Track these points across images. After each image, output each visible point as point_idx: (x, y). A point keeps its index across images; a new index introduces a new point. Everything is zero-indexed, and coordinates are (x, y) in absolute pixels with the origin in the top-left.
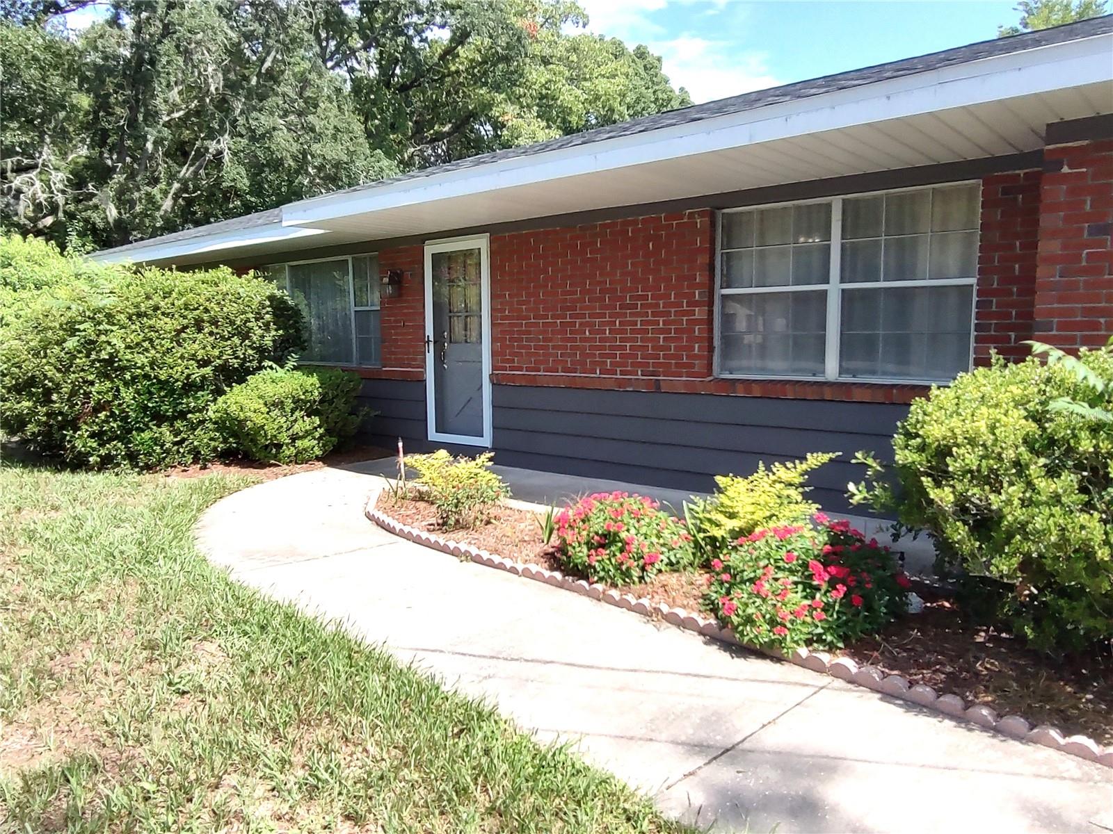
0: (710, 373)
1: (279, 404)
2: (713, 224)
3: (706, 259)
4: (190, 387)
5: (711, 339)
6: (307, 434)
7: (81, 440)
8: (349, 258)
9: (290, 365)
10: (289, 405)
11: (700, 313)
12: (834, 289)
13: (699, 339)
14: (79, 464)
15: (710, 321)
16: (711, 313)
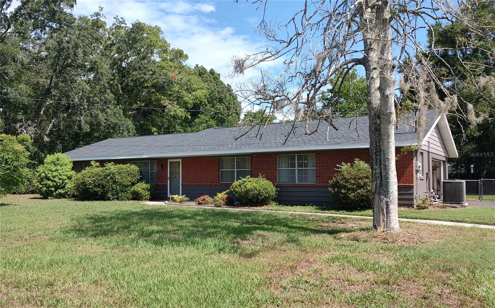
0: (219, 182)
1: (144, 189)
2: (219, 160)
3: (218, 165)
4: (128, 186)
5: (219, 177)
6: (148, 195)
7: (109, 195)
8: (149, 161)
9: (144, 182)
10: (145, 189)
11: (217, 173)
12: (235, 170)
13: (217, 177)
14: (109, 199)
15: (219, 174)
16: (219, 173)
